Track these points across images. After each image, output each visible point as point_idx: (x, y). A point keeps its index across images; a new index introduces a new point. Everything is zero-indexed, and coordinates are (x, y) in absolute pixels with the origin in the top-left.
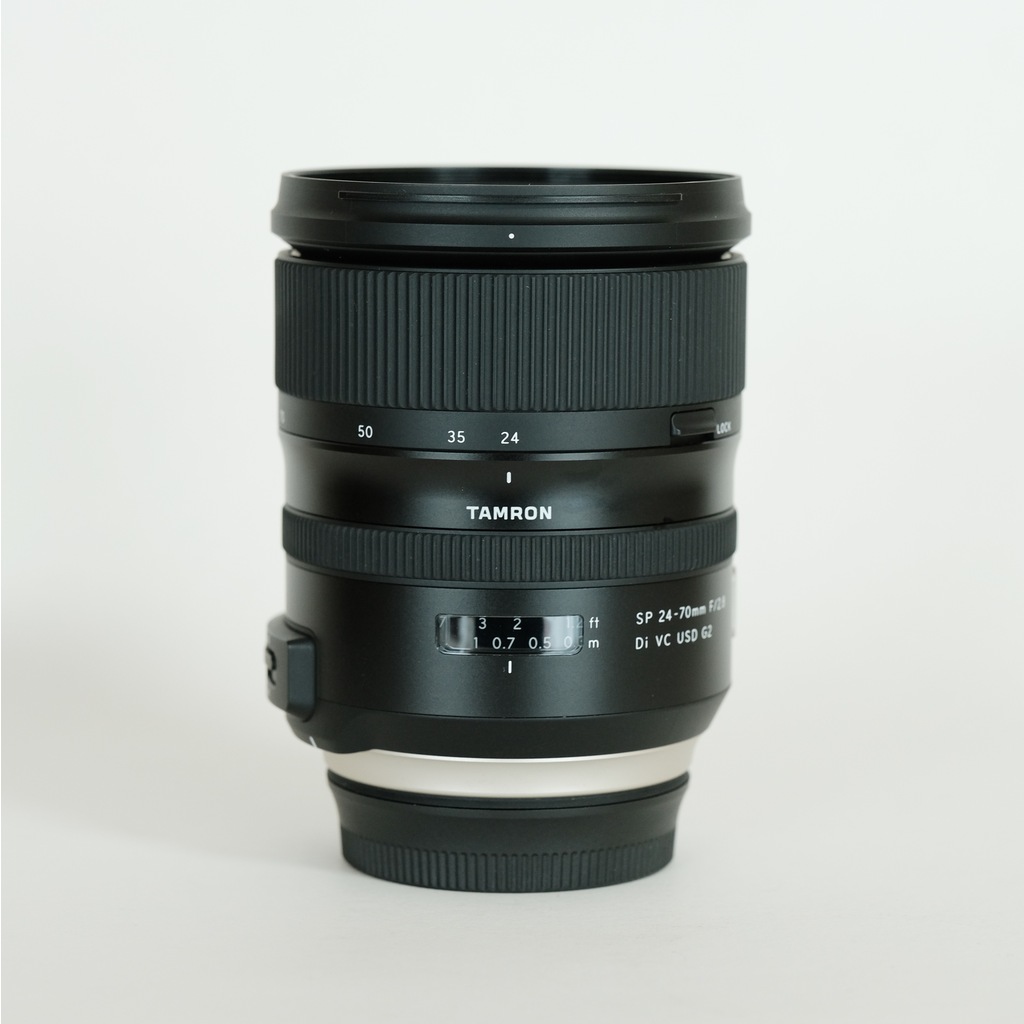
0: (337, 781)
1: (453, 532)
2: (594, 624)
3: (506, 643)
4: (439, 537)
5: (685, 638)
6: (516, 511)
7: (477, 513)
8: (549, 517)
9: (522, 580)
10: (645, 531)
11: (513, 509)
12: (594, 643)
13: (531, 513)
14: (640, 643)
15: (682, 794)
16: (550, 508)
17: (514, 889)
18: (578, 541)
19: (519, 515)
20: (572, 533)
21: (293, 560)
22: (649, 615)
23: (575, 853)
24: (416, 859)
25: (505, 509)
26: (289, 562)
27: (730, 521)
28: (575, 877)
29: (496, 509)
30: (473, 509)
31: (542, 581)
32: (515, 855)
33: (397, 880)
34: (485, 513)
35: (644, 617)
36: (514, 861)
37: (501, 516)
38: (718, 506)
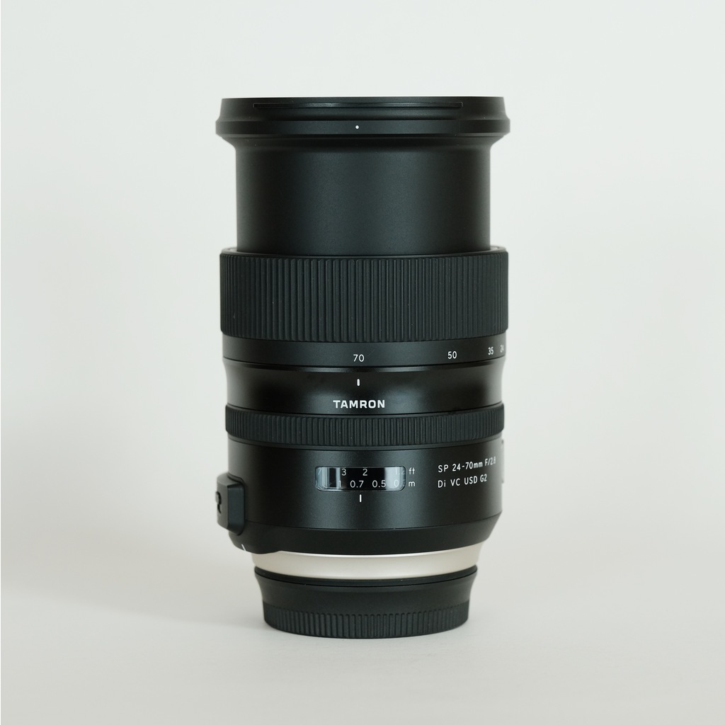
0: (260, 573)
1: (325, 416)
2: (412, 472)
3: (358, 484)
4: (316, 419)
5: (469, 481)
6: (363, 403)
7: (340, 404)
8: (383, 406)
9: (367, 445)
10: (442, 415)
11: (361, 402)
12: (412, 483)
13: (372, 404)
14: (441, 484)
15: (474, 578)
16: (384, 401)
17: (366, 636)
18: (401, 421)
19: (365, 405)
20: (397, 416)
21: (231, 436)
22: (446, 467)
23: (403, 614)
24: (306, 618)
25: (356, 402)
26: (229, 438)
27: (500, 410)
28: (404, 629)
29: (351, 402)
30: (337, 402)
31: (379, 445)
32: (367, 615)
33: (295, 633)
34: (344, 404)
35: (443, 468)
36: (366, 619)
37: (354, 406)
38: (493, 400)
